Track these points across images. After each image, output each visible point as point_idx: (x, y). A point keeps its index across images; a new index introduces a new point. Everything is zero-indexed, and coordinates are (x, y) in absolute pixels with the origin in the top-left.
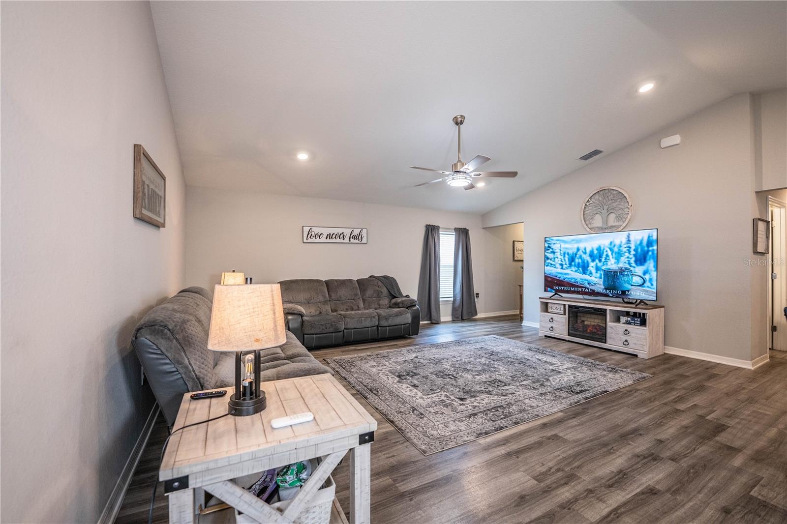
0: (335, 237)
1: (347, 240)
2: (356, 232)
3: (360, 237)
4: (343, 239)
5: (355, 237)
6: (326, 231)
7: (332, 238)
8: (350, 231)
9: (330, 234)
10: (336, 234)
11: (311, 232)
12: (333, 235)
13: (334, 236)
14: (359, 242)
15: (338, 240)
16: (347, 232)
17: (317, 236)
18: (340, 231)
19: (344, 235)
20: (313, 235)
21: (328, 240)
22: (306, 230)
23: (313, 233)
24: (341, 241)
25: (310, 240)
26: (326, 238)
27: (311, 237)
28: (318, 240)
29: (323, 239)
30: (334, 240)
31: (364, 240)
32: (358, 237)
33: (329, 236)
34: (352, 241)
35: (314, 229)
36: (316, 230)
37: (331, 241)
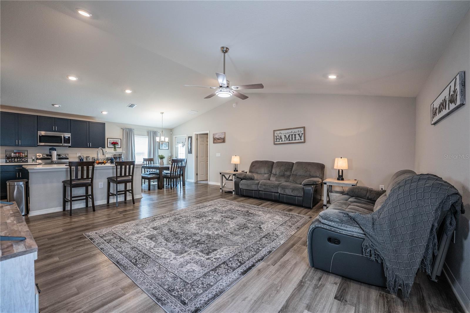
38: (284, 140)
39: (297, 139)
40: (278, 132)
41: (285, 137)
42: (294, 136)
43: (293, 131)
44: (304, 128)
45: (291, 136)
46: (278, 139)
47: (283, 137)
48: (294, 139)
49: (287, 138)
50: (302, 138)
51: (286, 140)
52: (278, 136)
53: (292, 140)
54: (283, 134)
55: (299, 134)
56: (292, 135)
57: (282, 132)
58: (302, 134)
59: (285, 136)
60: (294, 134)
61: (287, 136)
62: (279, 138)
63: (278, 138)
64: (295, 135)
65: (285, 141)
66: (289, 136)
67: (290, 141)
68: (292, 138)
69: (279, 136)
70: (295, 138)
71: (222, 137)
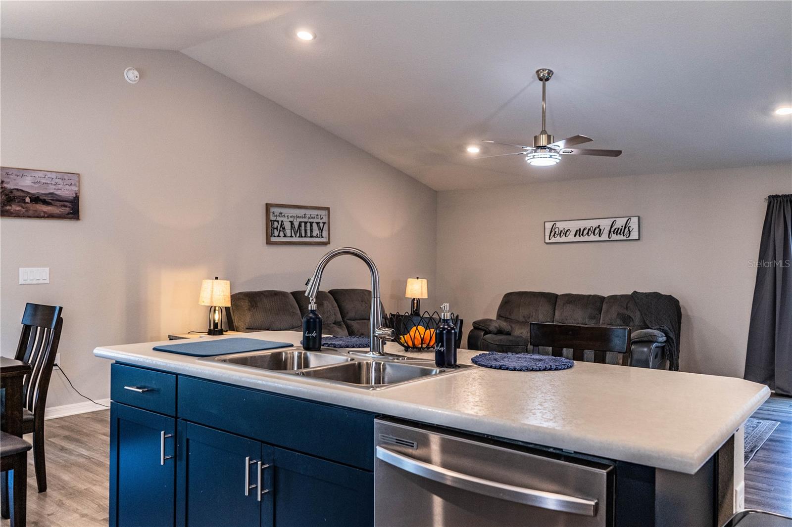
0: (588, 233)
1: (605, 237)
2: (620, 223)
3: (627, 230)
4: (600, 236)
5: (618, 232)
6: (574, 226)
7: (582, 235)
8: (610, 222)
9: (580, 229)
10: (589, 229)
11: (555, 229)
12: (584, 230)
13: (586, 232)
14: (625, 238)
15: (592, 238)
16: (605, 224)
17: (562, 234)
18: (594, 224)
19: (600, 230)
20: (557, 233)
21: (578, 239)
22: (549, 226)
23: (557, 230)
24: (597, 238)
25: (553, 240)
26: (575, 236)
27: (554, 236)
28: (563, 239)
29: (571, 238)
30: (586, 238)
31: (634, 235)
32: (625, 230)
33: (579, 232)
34: (614, 237)
35: (558, 224)
36: (561, 226)
37: (582, 239)
38: (288, 233)
39: (314, 234)
40: (277, 211)
41: (291, 227)
42: (308, 224)
43: (309, 212)
44: (328, 209)
45: (303, 224)
46: (275, 230)
47: (287, 226)
48: (309, 234)
49: (297, 229)
50: (325, 233)
51: (293, 235)
52: (276, 221)
53: (305, 237)
54: (288, 216)
55: (318, 223)
56: (306, 223)
57: (284, 211)
58: (324, 223)
59: (292, 223)
60: (310, 220)
61: (296, 225)
62: (279, 228)
63: (275, 227)
64: (311, 223)
65: (291, 236)
66: (300, 226)
67: (302, 237)
68: (306, 231)
69: (278, 221)
70: (311, 231)
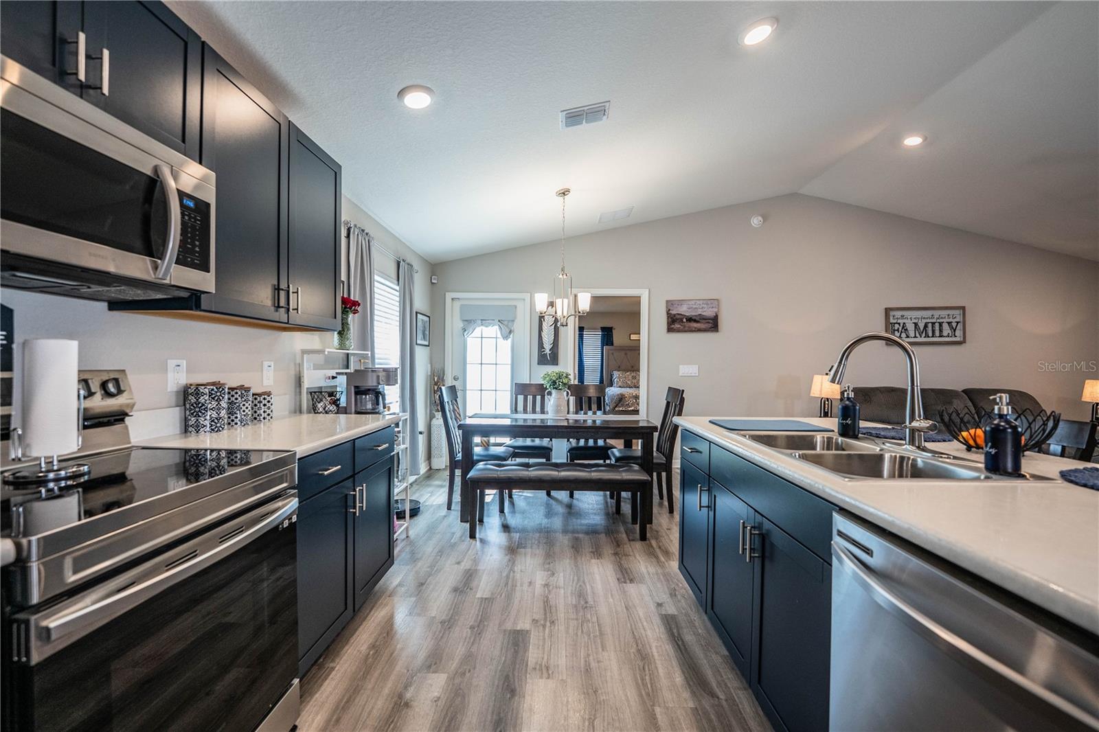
38: (912, 334)
39: (945, 333)
40: (898, 314)
41: (915, 327)
42: (937, 325)
43: (936, 313)
44: (963, 309)
45: (930, 325)
46: (896, 332)
47: (911, 327)
48: (937, 333)
49: (922, 329)
50: (958, 333)
51: (918, 335)
52: (896, 323)
53: (933, 337)
54: (911, 318)
55: (949, 323)
56: (933, 324)
57: (907, 314)
58: (958, 323)
59: (916, 324)
60: (938, 321)
61: (921, 326)
62: (900, 329)
63: (896, 328)
64: (941, 324)
65: (915, 337)
66: (926, 326)
67: (928, 337)
68: (933, 331)
69: (899, 324)
70: (941, 331)
71: (709, 313)
